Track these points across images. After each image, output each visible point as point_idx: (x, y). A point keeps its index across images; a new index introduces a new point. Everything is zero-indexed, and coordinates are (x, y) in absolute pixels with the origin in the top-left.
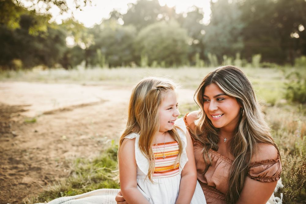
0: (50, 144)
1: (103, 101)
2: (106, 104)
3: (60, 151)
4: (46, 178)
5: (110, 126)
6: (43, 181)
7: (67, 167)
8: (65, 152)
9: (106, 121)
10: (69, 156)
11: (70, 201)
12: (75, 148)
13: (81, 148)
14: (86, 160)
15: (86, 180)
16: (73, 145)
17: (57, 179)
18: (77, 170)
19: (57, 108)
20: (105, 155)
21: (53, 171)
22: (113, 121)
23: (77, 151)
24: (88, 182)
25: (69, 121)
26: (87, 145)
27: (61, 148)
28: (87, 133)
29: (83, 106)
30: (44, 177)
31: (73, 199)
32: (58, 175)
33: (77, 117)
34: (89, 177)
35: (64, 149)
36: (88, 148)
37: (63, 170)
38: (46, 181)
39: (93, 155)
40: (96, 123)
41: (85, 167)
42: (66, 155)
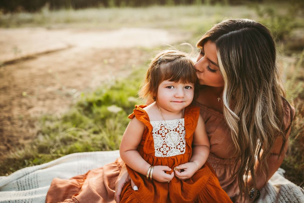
0: (13, 99)
1: (70, 47)
2: (74, 50)
3: (24, 108)
4: (9, 141)
5: (79, 75)
6: (6, 145)
7: (33, 127)
8: (29, 108)
9: (74, 69)
10: (34, 112)
11: (36, 172)
12: (41, 103)
13: (48, 102)
14: (54, 117)
15: (55, 141)
16: (39, 99)
17: (21, 141)
18: (44, 129)
19: (19, 56)
20: (75, 111)
21: (17, 132)
22: (82, 69)
23: (44, 106)
24: (57, 144)
25: (34, 71)
26: (54, 99)
27: (25, 104)
28: (53, 84)
29: (48, 53)
30: (6, 140)
31: (39, 169)
32: (22, 137)
33: (42, 66)
34: (58, 138)
35: (29, 104)
36: (56, 102)
37: (28, 131)
38: (9, 145)
39: (62, 111)
40: (63, 72)
41: (52, 125)
42: (31, 111)
